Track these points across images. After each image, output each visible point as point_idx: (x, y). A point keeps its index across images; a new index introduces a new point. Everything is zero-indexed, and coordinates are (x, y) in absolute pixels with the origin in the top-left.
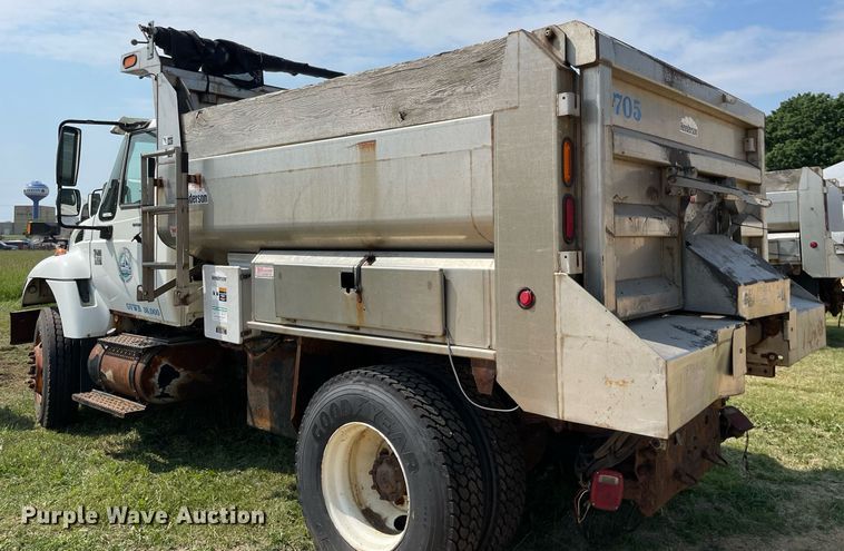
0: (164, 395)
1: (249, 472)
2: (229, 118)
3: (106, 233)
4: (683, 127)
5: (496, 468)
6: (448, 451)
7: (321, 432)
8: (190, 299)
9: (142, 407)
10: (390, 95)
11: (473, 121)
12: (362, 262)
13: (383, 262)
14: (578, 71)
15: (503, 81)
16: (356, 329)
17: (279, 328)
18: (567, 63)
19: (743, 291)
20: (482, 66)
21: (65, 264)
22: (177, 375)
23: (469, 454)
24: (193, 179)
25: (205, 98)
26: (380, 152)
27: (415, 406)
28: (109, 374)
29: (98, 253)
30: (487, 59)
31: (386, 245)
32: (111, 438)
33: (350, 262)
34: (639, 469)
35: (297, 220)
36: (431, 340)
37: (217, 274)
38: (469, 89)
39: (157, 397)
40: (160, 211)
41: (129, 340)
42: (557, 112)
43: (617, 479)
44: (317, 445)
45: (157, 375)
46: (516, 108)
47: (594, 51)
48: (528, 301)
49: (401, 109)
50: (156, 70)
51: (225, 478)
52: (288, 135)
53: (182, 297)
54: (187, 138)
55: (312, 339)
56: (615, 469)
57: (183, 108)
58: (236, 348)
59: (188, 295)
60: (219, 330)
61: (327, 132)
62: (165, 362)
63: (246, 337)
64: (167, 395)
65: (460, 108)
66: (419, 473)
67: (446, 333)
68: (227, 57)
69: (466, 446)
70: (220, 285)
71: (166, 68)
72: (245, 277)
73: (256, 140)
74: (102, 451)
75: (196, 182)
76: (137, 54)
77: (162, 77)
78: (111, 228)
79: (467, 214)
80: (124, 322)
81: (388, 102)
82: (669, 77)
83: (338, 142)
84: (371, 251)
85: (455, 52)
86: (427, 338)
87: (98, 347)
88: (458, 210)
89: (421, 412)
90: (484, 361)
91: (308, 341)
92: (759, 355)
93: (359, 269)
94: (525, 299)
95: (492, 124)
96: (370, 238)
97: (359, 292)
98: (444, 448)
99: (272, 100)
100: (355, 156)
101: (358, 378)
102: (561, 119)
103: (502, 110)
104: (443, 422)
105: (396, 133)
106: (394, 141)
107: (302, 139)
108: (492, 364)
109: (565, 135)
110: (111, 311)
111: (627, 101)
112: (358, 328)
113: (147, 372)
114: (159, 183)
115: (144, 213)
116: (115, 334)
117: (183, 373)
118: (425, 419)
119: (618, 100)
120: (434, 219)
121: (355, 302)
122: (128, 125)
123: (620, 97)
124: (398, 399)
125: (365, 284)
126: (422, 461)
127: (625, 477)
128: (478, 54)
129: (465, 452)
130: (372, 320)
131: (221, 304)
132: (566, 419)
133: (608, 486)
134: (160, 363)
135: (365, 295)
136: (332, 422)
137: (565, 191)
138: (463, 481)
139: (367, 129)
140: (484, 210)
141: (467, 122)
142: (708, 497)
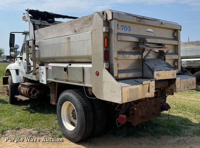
0: (33, 96)
1: (52, 115)
2: (43, 32)
3: (21, 58)
4: (147, 31)
5: (98, 113)
6: (85, 108)
7: (61, 104)
8: (36, 74)
9: (28, 99)
10: (73, 26)
11: (88, 33)
12: (68, 65)
13: (73, 65)
14: (109, 21)
15: (93, 24)
16: (67, 81)
17: (53, 80)
18: (106, 19)
19: (155, 73)
20: (90, 20)
21: (13, 66)
22: (37, 92)
23: (90, 109)
24: (36, 46)
25: (41, 26)
26: (71, 40)
27: (78, 98)
28: (22, 91)
29: (20, 63)
30: (90, 18)
31: (74, 61)
32: (24, 106)
33: (65, 65)
34: (131, 114)
35: (56, 56)
36: (81, 83)
37: (42, 68)
38: (88, 25)
39: (32, 97)
40: (30, 53)
41: (26, 84)
42: (103, 31)
43: (125, 116)
44: (60, 107)
45: (32, 92)
46: (96, 30)
47: (111, 17)
48: (98, 74)
49: (75, 30)
50: (29, 20)
51: (46, 116)
52: (54, 36)
53: (34, 73)
54: (36, 36)
55: (60, 83)
56: (123, 114)
57: (35, 29)
58: (45, 85)
59: (36, 73)
60: (42, 81)
61: (62, 35)
62: (34, 89)
63: (48, 83)
64: (34, 96)
65: (86, 30)
66: (78, 112)
67: (84, 81)
68: (46, 16)
69: (90, 107)
70: (42, 70)
71: (31, 20)
72: (47, 69)
73: (48, 37)
74: (21, 109)
75: (37, 47)
76: (25, 16)
77: (30, 22)
78: (22, 57)
79: (87, 54)
80: (26, 80)
81: (73, 28)
82: (139, 20)
83: (63, 37)
84: (70, 63)
85: (85, 17)
86: (80, 83)
87: (20, 85)
88: (85, 53)
89: (79, 99)
90: (90, 87)
91: (59, 83)
92: (169, 89)
93: (67, 67)
94: (97, 73)
95: (91, 34)
96: (70, 60)
97: (67, 72)
98: (84, 107)
99: (51, 27)
100: (66, 41)
101: (68, 91)
102: (104, 33)
103: (93, 30)
104: (84, 102)
105: (74, 36)
106: (74, 37)
107: (57, 37)
108: (91, 88)
109: (105, 36)
110: (23, 77)
111: (126, 27)
112: (68, 80)
113: (30, 91)
114: (30, 47)
115: (27, 54)
116: (24, 82)
117: (38, 92)
118: (80, 101)
119: (122, 27)
120: (81, 55)
121: (67, 74)
122: (25, 33)
123: (123, 26)
124: (75, 96)
125: (68, 70)
126: (79, 110)
127: (127, 116)
128: (89, 17)
129: (89, 108)
130: (70, 79)
131: (42, 75)
132: (104, 100)
133: (123, 118)
134: (32, 89)
135: (68, 73)
136: (63, 101)
137: (105, 49)
138: (88, 114)
139: (68, 35)
140: (90, 54)
141: (87, 33)
142: (163, 127)
